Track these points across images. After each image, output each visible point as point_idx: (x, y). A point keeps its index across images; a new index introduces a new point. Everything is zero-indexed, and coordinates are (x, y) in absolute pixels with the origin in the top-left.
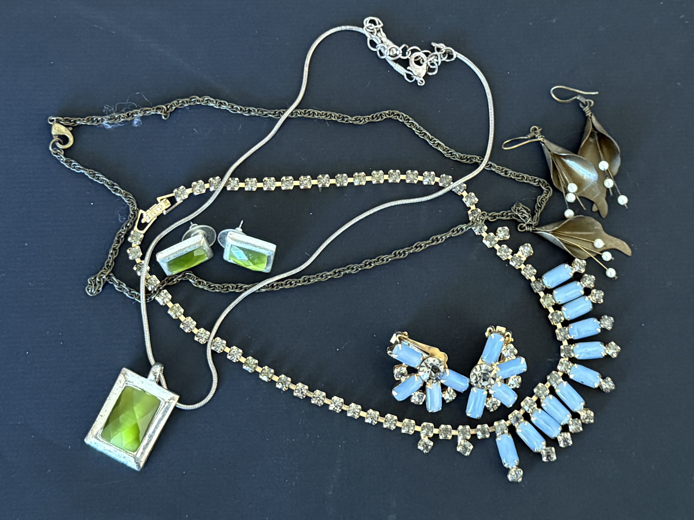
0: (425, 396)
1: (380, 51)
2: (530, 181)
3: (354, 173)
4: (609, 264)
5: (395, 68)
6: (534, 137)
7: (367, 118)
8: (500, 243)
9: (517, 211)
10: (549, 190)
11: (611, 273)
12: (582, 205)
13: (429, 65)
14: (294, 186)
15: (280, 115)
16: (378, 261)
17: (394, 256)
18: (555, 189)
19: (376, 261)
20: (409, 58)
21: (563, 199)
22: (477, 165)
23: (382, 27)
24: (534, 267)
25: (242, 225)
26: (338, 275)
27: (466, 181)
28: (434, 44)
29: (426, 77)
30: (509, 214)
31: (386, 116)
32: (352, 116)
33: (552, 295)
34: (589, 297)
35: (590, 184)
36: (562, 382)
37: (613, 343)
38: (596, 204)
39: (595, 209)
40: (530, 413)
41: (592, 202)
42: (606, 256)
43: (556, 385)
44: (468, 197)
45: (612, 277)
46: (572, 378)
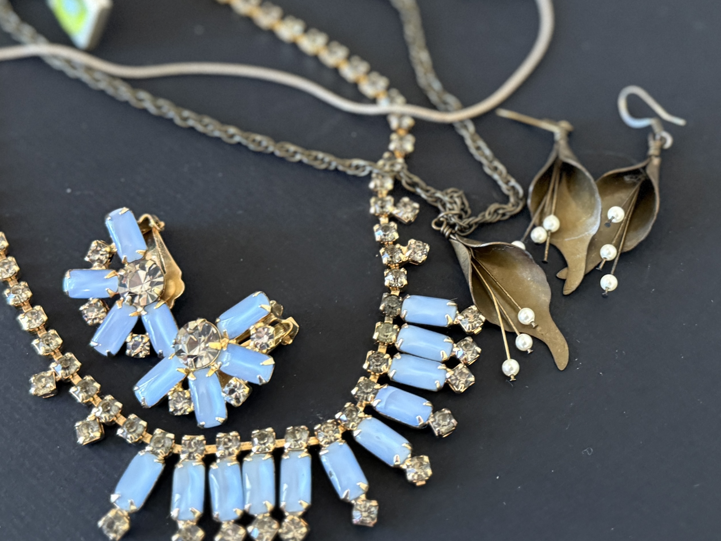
9: (449, 197)
10: (517, 205)
11: (510, 367)
12: (546, 252)
24: (409, 277)
30: (437, 195)
33: (400, 330)
34: (448, 370)
35: (581, 236)
36: (302, 450)
37: (426, 459)
38: (568, 269)
39: (561, 274)
40: (219, 458)
41: (565, 264)
42: (523, 342)
43: (290, 448)
44: (401, 139)
45: (509, 375)
46: (320, 456)
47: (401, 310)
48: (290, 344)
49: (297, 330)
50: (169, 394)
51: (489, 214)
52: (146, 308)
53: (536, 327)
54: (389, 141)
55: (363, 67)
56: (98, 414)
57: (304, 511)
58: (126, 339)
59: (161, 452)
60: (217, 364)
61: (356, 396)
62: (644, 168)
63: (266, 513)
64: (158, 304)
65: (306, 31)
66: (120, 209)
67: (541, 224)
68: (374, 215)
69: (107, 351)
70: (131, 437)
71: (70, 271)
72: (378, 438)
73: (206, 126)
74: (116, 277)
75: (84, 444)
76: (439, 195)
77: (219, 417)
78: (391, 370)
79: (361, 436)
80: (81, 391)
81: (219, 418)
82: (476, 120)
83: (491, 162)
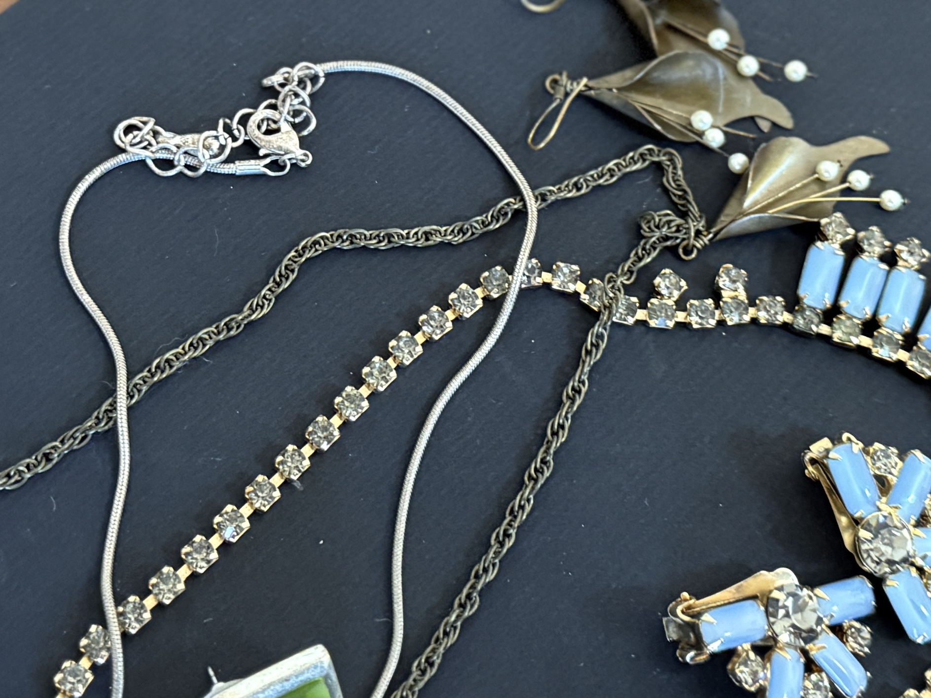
0: (824, 675)
1: (187, 166)
2: (627, 166)
3: (332, 403)
4: (874, 190)
5: (238, 173)
6: (567, 95)
7: (269, 292)
8: (681, 305)
9: (656, 230)
10: (671, 154)
11: (892, 200)
12: (741, 134)
13: (292, 120)
14: (248, 518)
15: (110, 415)
16: (515, 517)
17: (532, 482)
18: (680, 146)
19: (511, 521)
20: (247, 138)
21: (706, 149)
22: (521, 215)
23: (156, 124)
24: (772, 293)
25: (216, 675)
26: (472, 606)
27: (530, 255)
28: (267, 82)
29: (304, 143)
30: (648, 247)
31: (295, 262)
32: (240, 312)
35: (722, 91)
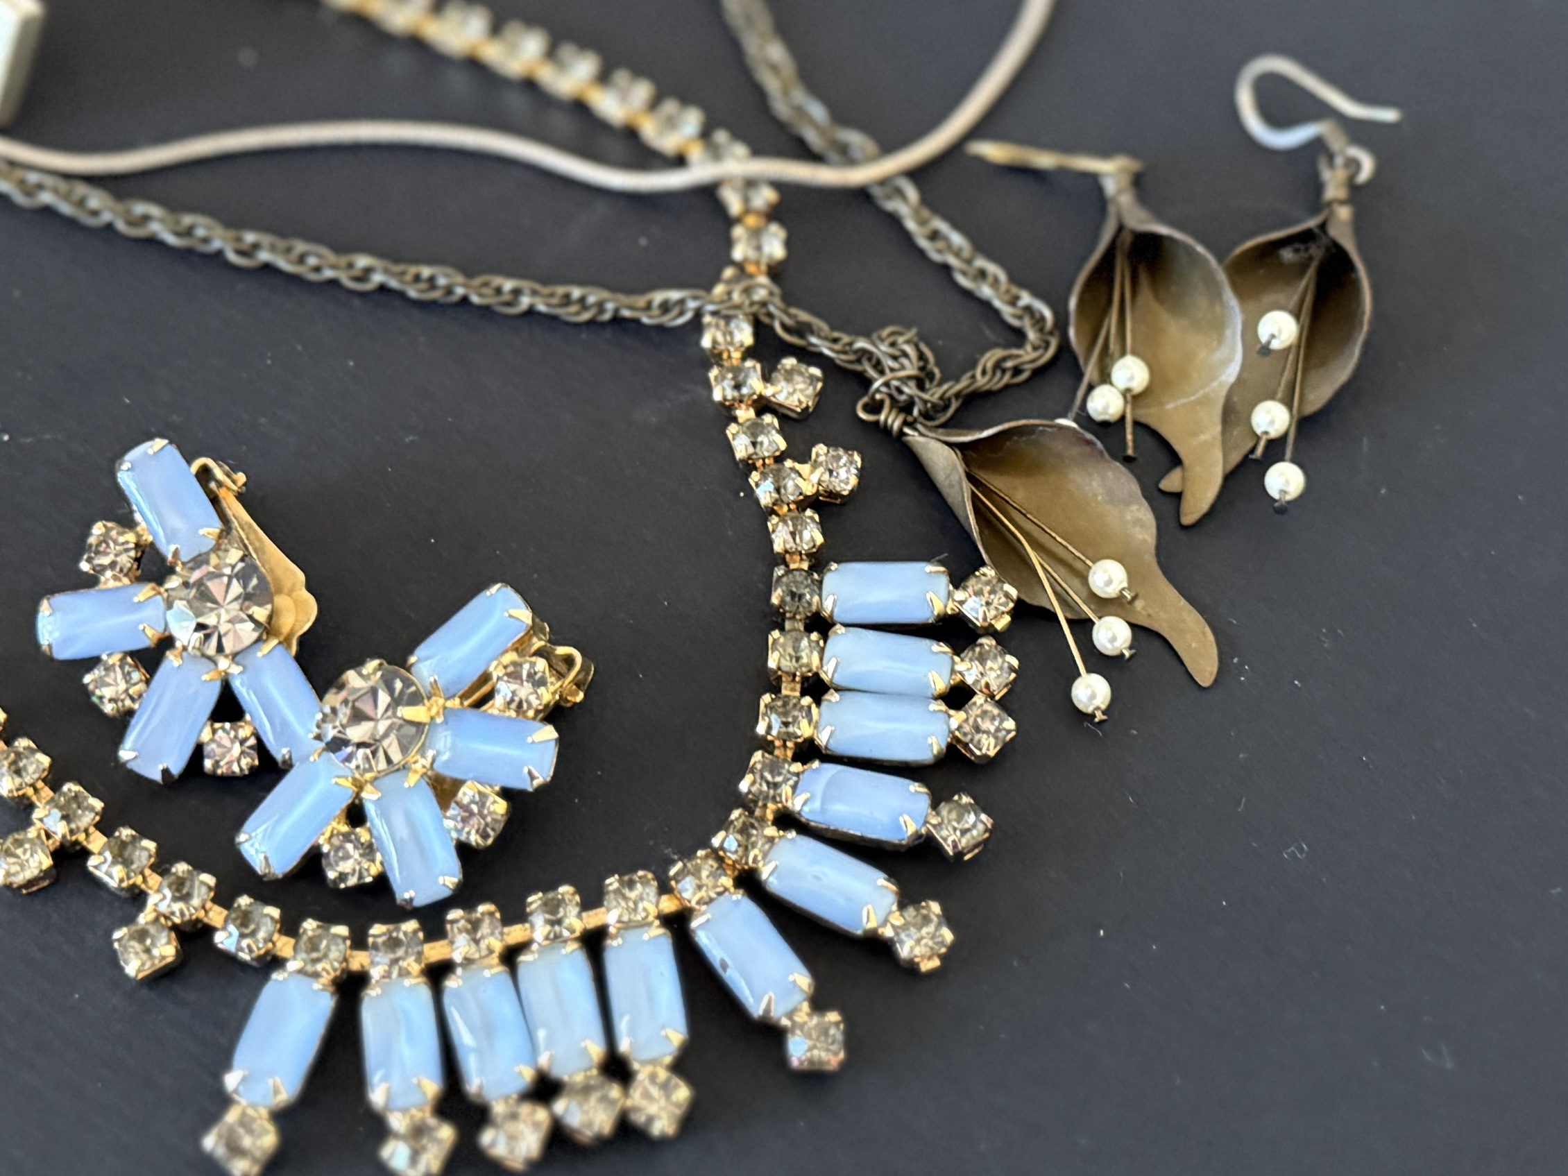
0: (141, 689)
9: (887, 345)
11: (1089, 693)
24: (826, 527)
33: (825, 642)
34: (952, 712)
35: (1201, 392)
36: (650, 924)
37: (935, 907)
38: (1183, 469)
39: (1171, 482)
40: (461, 965)
41: (1175, 460)
42: (1110, 635)
43: (619, 921)
44: (756, 234)
45: (1090, 710)
46: (693, 931)
47: (821, 599)
48: (581, 703)
49: (591, 670)
50: (321, 841)
51: (984, 373)
52: (238, 658)
53: (1134, 598)
54: (729, 243)
55: (642, 91)
56: (163, 908)
57: (676, 1053)
58: (199, 735)
59: (324, 969)
60: (423, 756)
61: (750, 796)
62: (1323, 226)
63: (589, 1069)
64: (264, 646)
65: (496, 30)
66: (148, 444)
67: (1105, 378)
68: (722, 404)
69: (161, 767)
70: (249, 947)
71: (48, 599)
72: (818, 878)
73: (301, 260)
74: (159, 597)
75: (141, 976)
76: (861, 344)
77: (444, 875)
78: (821, 729)
79: (776, 878)
80: (114, 863)
81: (446, 878)
82: (917, 174)
83: (969, 262)
